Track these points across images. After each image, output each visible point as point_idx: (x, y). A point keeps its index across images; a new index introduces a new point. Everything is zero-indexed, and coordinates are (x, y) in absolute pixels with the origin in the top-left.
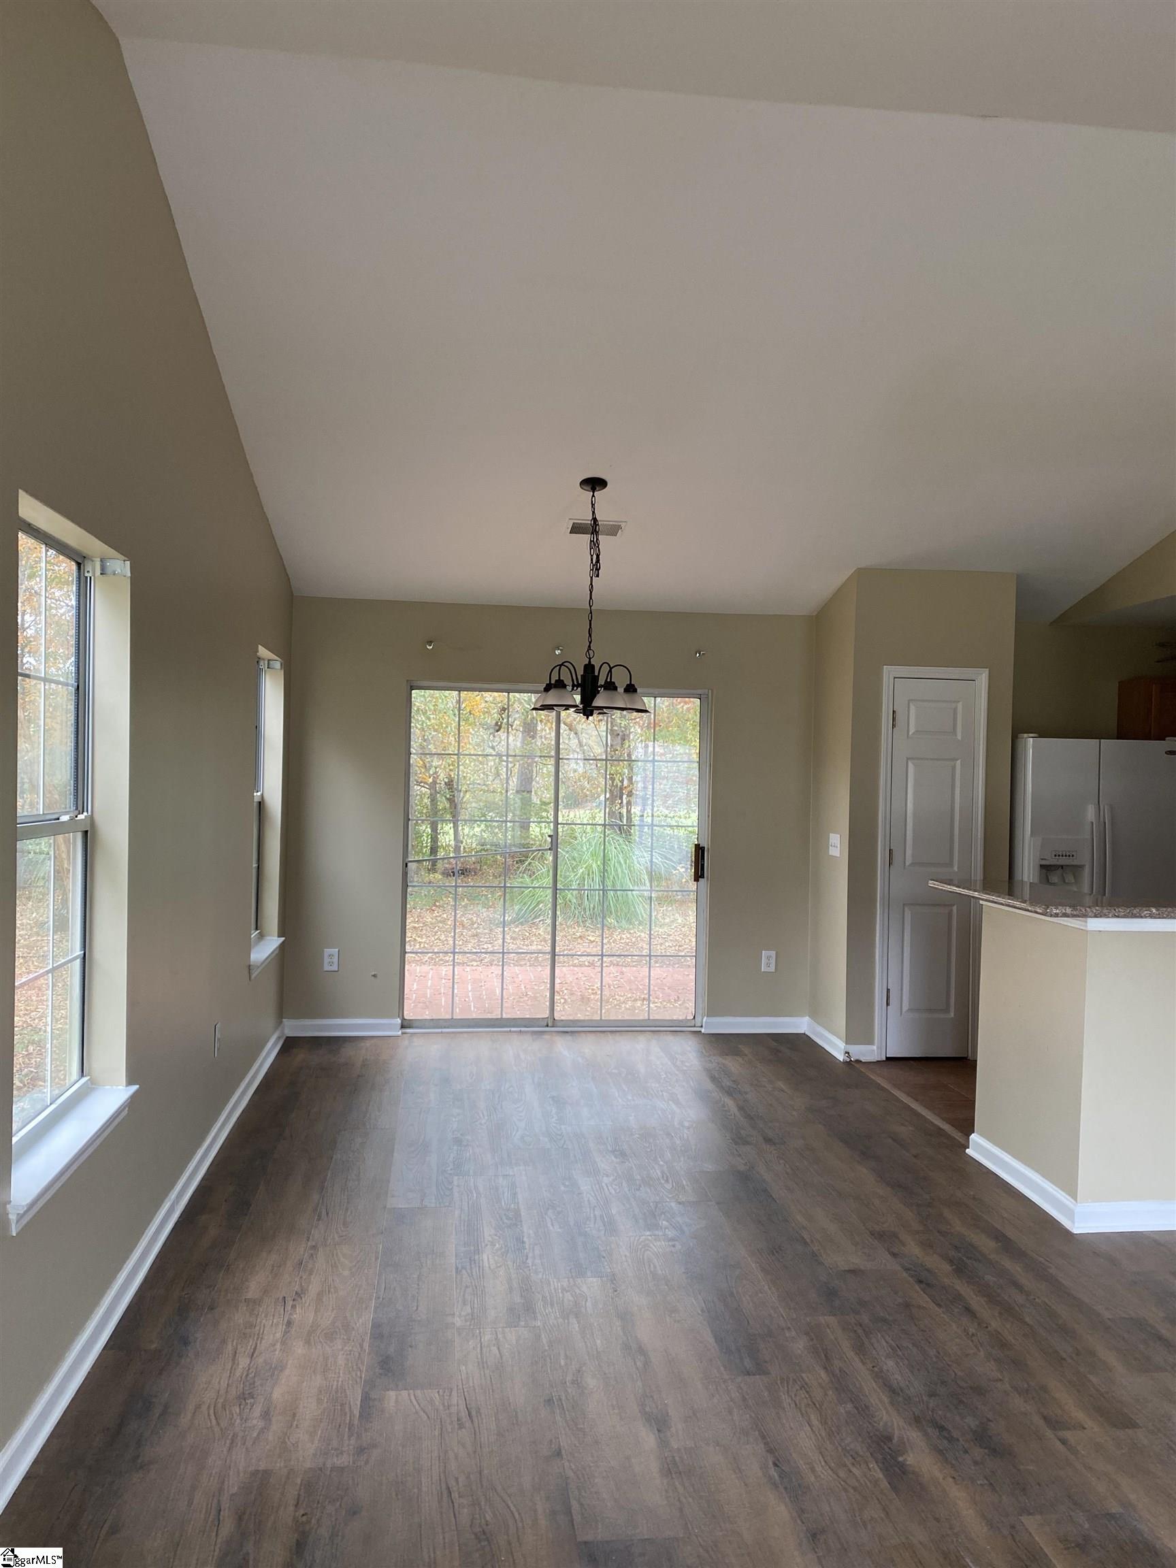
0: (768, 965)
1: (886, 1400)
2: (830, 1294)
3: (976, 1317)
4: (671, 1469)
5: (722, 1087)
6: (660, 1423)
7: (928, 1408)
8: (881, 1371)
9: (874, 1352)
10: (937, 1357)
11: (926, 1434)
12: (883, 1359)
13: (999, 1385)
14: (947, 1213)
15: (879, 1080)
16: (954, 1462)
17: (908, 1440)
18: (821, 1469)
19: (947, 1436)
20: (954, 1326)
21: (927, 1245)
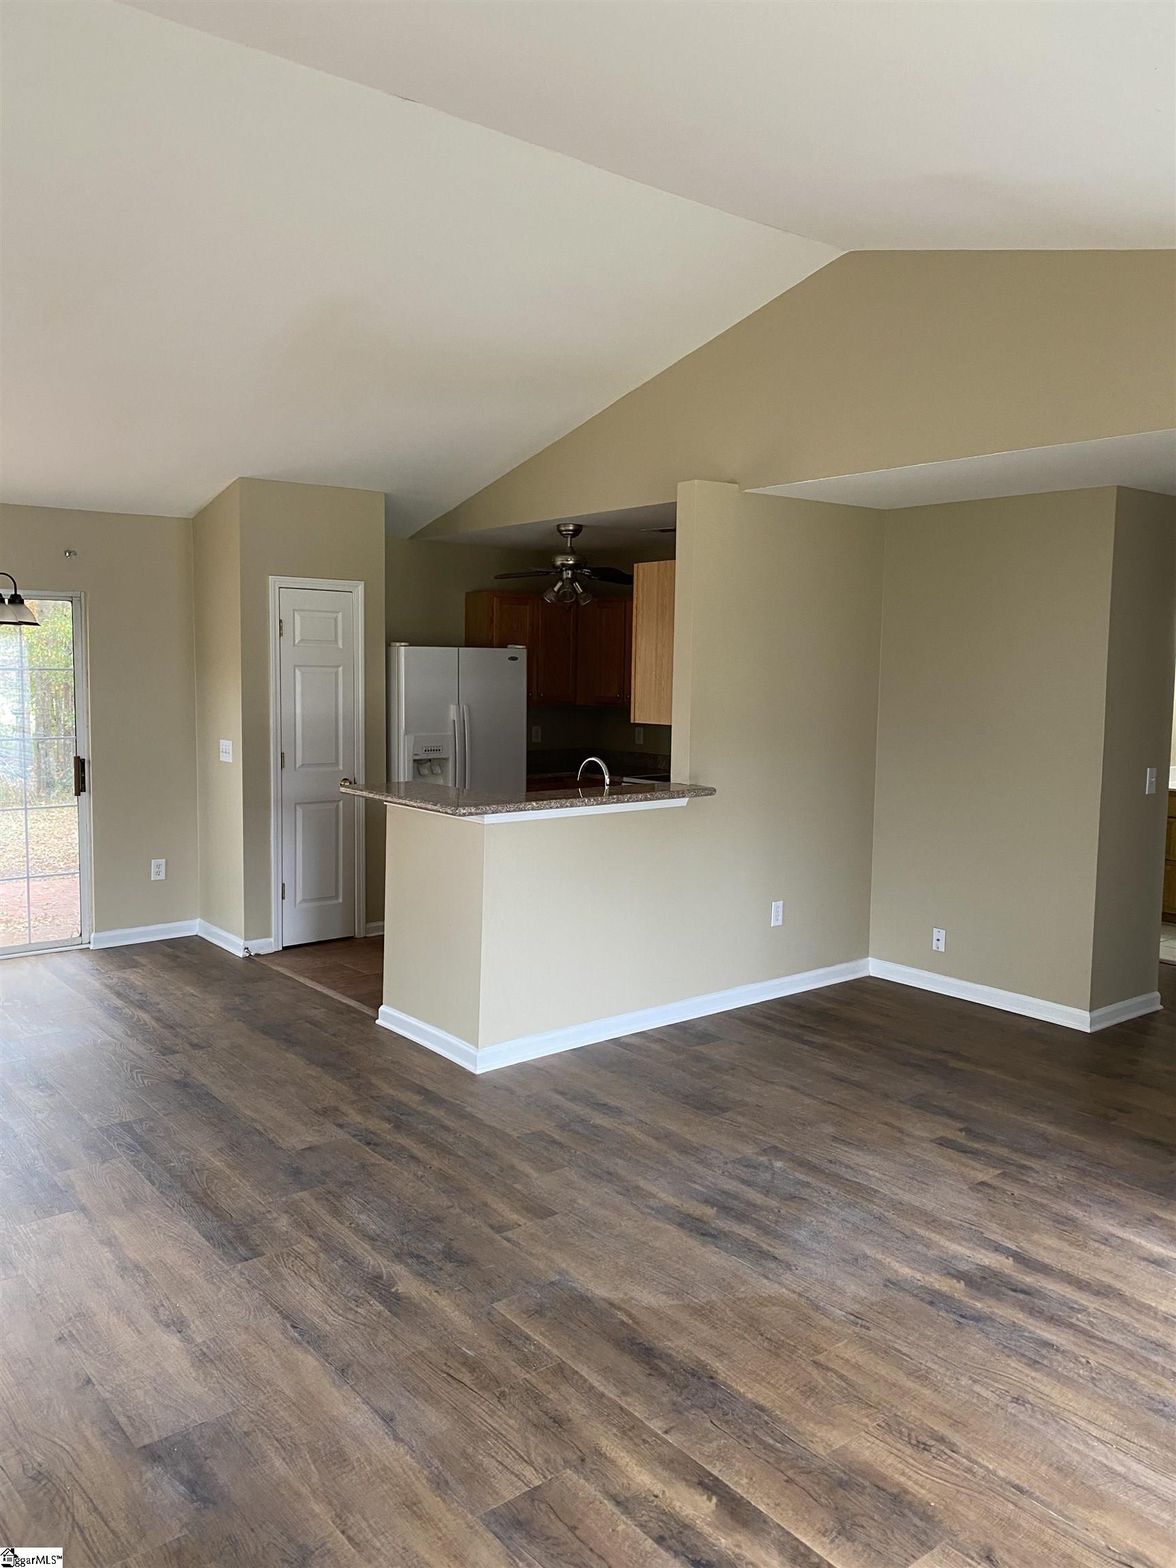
0: (158, 873)
1: (368, 1248)
2: (297, 1173)
3: (420, 1162)
4: (204, 1359)
5: (131, 1001)
6: (178, 1325)
7: (403, 1245)
8: (358, 1225)
9: (348, 1212)
10: (399, 1202)
11: (407, 1265)
12: (356, 1215)
13: (451, 1210)
14: (374, 1080)
15: (281, 970)
16: (434, 1280)
17: (395, 1274)
18: (332, 1318)
19: (423, 1261)
20: (405, 1173)
21: (365, 1111)
